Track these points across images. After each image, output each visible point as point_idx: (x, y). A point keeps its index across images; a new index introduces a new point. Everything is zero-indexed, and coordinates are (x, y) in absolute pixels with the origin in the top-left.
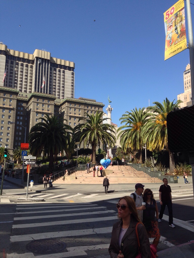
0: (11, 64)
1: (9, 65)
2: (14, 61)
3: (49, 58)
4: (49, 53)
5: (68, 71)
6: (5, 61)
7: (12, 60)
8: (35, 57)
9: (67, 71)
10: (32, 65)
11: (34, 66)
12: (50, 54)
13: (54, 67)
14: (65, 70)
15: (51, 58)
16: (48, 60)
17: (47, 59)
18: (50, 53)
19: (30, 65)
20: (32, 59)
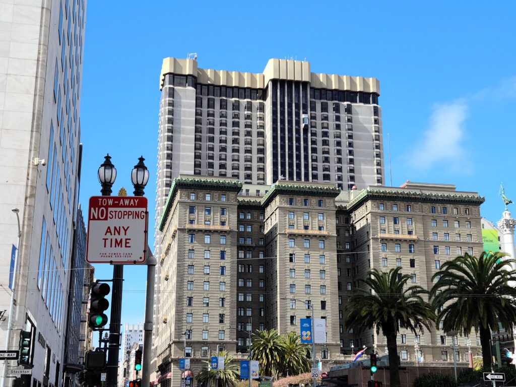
0: (208, 108)
1: (205, 110)
2: (216, 98)
3: (306, 78)
4: (305, 65)
5: (362, 104)
6: (194, 102)
7: (210, 97)
8: (270, 80)
9: (359, 106)
10: (261, 101)
11: (268, 103)
12: (309, 64)
13: (321, 99)
14: (353, 104)
15: (312, 75)
16: (305, 84)
17: (300, 80)
18: (307, 63)
19: (256, 103)
20: (262, 87)
